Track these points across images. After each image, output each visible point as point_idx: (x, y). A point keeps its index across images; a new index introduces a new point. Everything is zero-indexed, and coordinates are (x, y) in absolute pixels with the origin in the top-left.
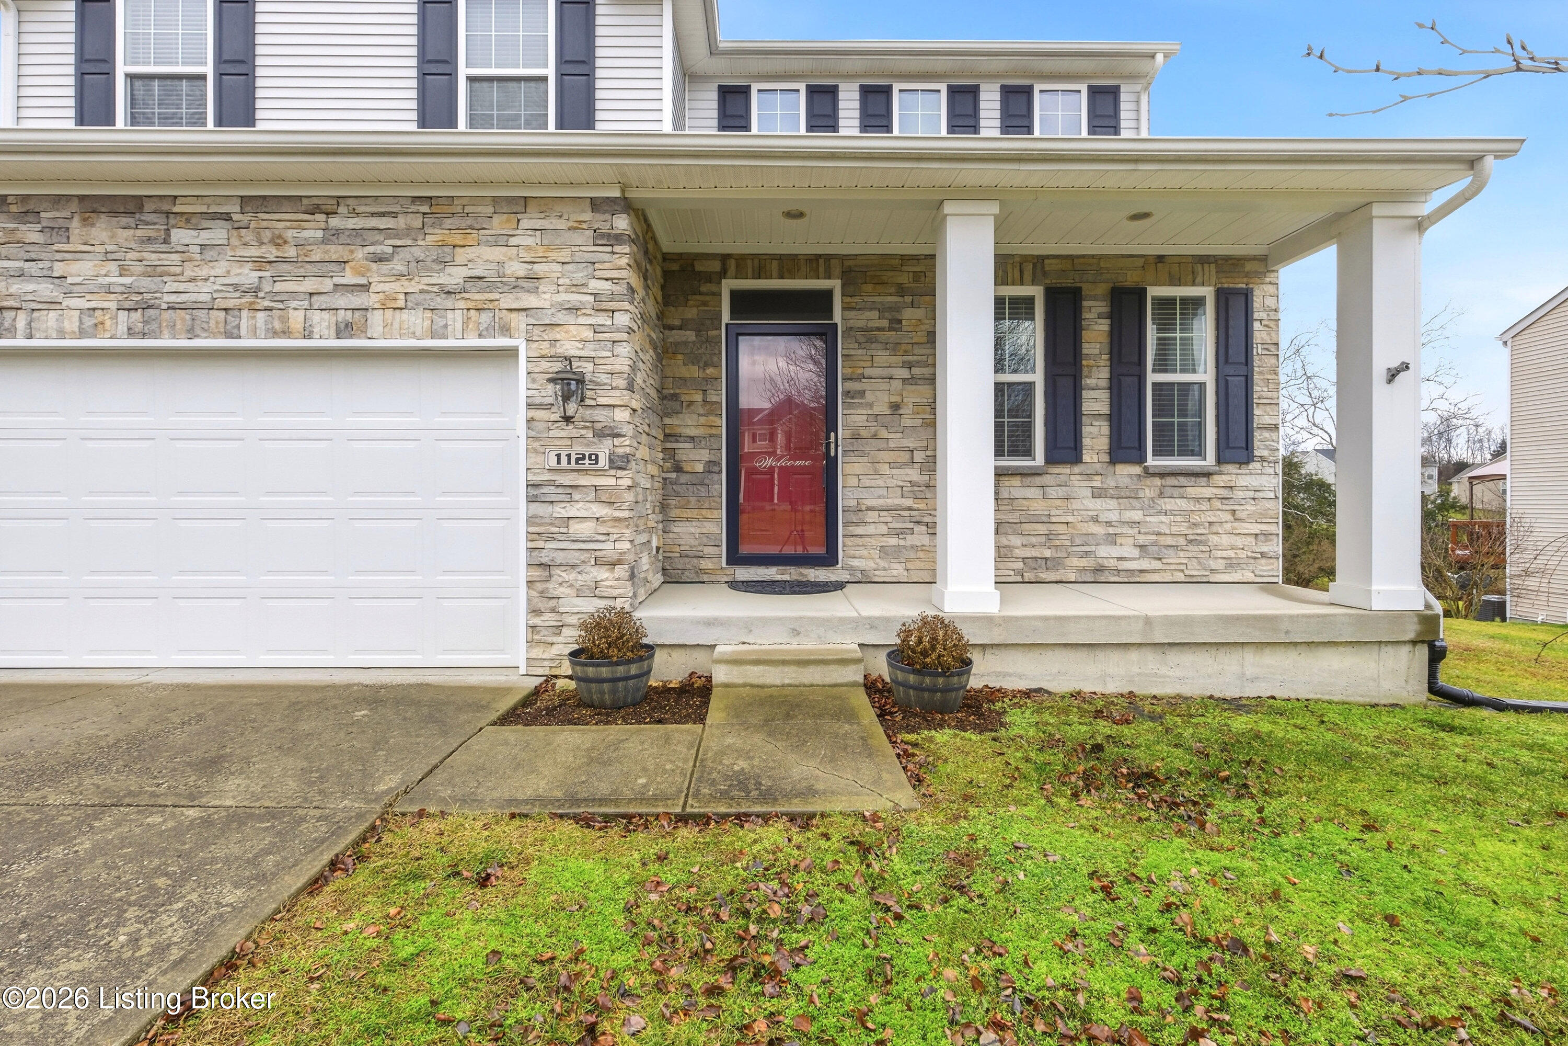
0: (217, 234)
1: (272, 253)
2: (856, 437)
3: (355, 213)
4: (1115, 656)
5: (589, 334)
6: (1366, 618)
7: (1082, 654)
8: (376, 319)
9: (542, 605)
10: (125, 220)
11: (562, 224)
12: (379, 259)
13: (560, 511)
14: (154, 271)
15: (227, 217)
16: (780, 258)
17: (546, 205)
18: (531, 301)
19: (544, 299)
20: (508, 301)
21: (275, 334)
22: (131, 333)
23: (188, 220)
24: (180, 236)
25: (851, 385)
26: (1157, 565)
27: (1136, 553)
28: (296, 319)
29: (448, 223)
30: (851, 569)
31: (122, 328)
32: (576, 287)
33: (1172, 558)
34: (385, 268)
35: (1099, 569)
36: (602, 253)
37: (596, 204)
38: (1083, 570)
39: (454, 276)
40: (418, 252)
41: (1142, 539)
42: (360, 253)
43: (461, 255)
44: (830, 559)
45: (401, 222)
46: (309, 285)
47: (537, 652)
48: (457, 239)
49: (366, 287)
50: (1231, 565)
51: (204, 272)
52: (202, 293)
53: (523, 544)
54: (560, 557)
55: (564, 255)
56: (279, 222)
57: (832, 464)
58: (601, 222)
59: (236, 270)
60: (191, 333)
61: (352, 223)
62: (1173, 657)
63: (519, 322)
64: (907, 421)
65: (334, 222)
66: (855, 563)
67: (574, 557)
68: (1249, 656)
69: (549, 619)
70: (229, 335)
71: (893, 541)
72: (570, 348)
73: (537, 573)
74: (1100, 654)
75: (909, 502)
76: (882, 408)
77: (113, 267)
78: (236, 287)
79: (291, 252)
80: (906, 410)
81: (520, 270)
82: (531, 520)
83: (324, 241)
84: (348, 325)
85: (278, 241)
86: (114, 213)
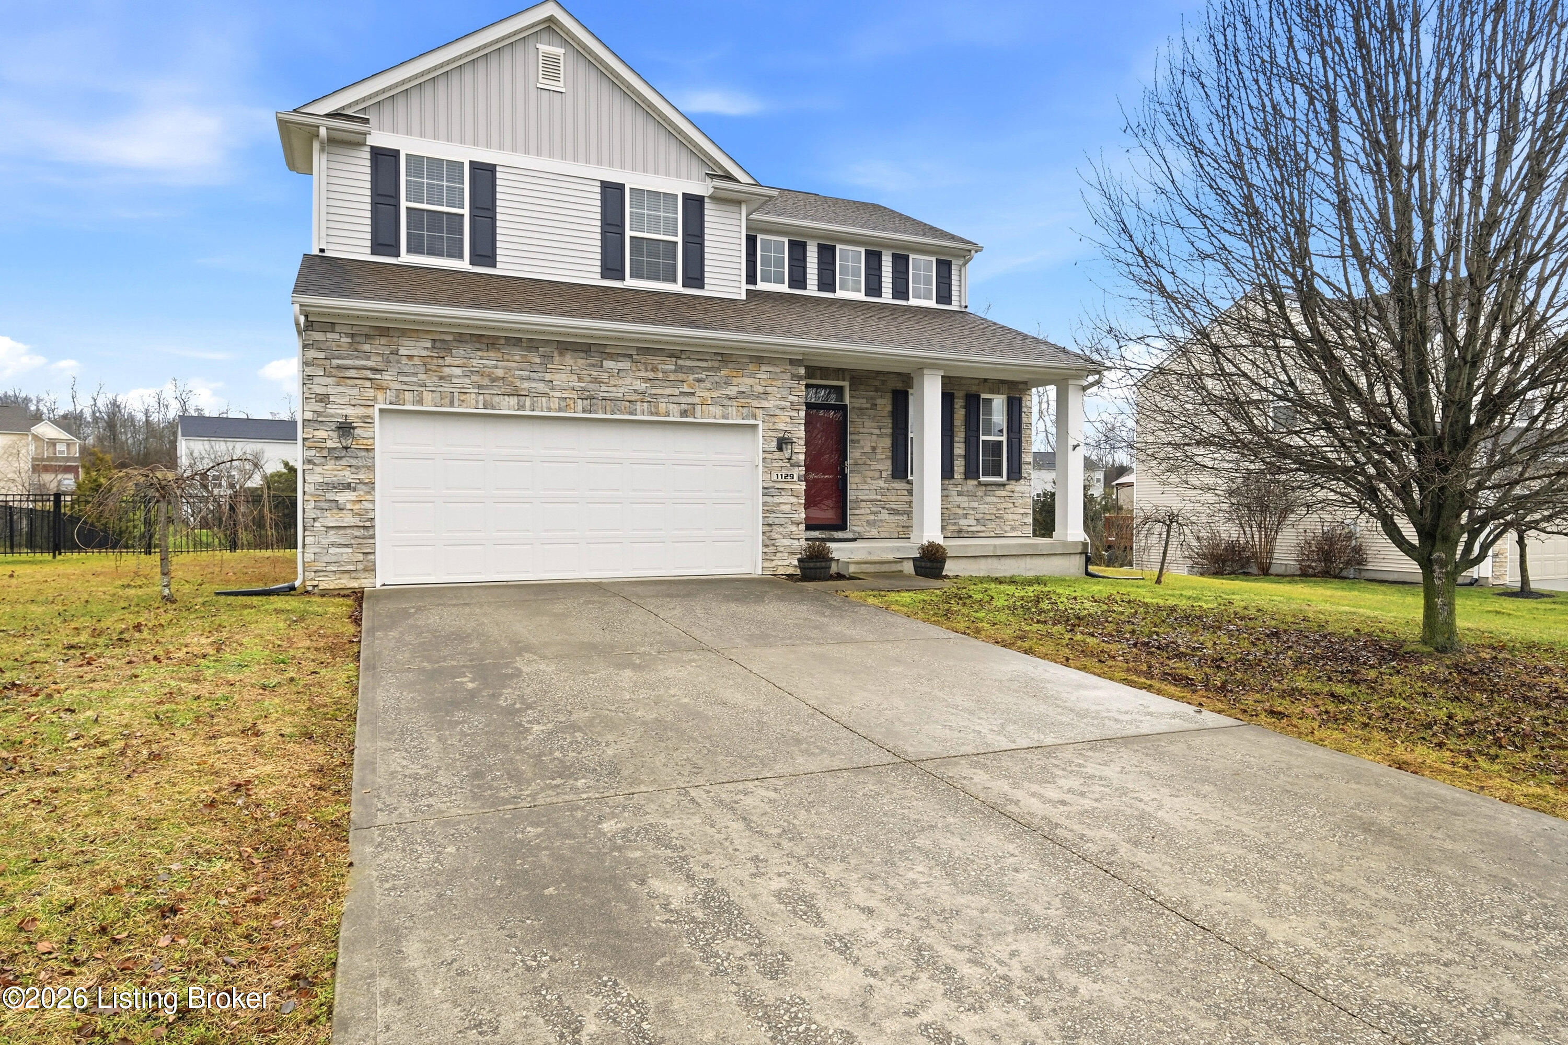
0: (625, 365)
1: (651, 375)
2: (856, 464)
3: (689, 358)
4: (983, 561)
5: (788, 420)
6: (1065, 544)
7: (971, 560)
8: (698, 408)
9: (768, 542)
10: (582, 355)
11: (778, 370)
12: (699, 381)
13: (777, 500)
14: (596, 381)
15: (631, 356)
16: (821, 368)
17: (771, 361)
18: (765, 404)
19: (769, 404)
20: (755, 403)
21: (652, 414)
22: (584, 411)
23: (612, 356)
24: (608, 364)
25: (854, 437)
26: (983, 528)
27: (975, 522)
28: (662, 407)
29: (730, 365)
30: (854, 532)
31: (580, 408)
32: (783, 398)
33: (991, 525)
34: (702, 385)
35: (960, 531)
36: (794, 383)
37: (792, 362)
38: (953, 531)
39: (732, 391)
40: (717, 379)
41: (978, 516)
42: (691, 377)
43: (735, 381)
44: (843, 527)
45: (709, 364)
46: (668, 391)
47: (767, 564)
48: (735, 374)
49: (693, 394)
50: (1013, 529)
51: (620, 382)
52: (617, 393)
53: (761, 515)
54: (777, 521)
55: (779, 383)
56: (656, 360)
57: (845, 476)
58: (794, 370)
59: (635, 382)
60: (613, 413)
61: (688, 363)
62: (1003, 560)
63: (759, 413)
64: (879, 457)
65: (680, 362)
66: (855, 528)
67: (783, 521)
68: (1028, 559)
69: (772, 549)
70: (631, 413)
71: (872, 517)
72: (782, 426)
73: (767, 528)
74: (978, 560)
75: (879, 497)
76: (868, 449)
77: (575, 377)
78: (635, 391)
79: (660, 375)
80: (879, 451)
81: (761, 390)
82: (765, 504)
83: (675, 371)
84: (686, 411)
85: (654, 369)
86: (576, 351)
